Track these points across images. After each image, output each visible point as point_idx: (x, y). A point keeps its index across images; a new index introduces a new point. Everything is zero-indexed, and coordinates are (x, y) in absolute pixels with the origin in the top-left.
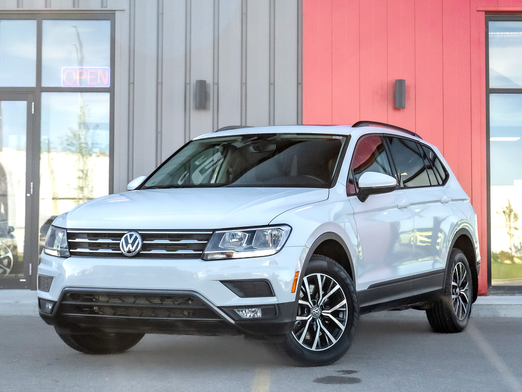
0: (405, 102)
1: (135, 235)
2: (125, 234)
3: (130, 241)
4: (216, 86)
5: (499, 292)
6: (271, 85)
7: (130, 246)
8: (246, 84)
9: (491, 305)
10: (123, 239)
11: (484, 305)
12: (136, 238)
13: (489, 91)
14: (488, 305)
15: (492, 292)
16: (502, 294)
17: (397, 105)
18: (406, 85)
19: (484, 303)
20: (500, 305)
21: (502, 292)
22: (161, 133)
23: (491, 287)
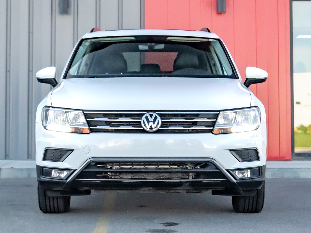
1: (155, 115)
2: (144, 114)
3: (151, 120)
5: (301, 157)
7: (151, 123)
9: (293, 168)
10: (144, 118)
11: (288, 168)
12: (156, 118)
14: (291, 168)
15: (295, 158)
16: (303, 160)
17: (220, 11)
20: (300, 168)
21: (303, 157)
22: (33, 33)
23: (294, 154)
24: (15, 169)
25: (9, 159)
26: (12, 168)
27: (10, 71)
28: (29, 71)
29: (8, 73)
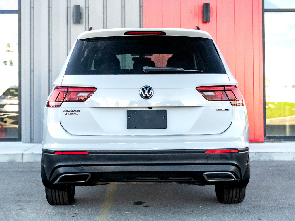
0: (210, 18)
4: (87, 9)
5: (271, 140)
6: (123, 8)
8: (106, 7)
13: (265, 10)
15: (267, 140)
17: (205, 20)
18: (210, 7)
19: (264, 151)
20: (274, 152)
21: (273, 140)
22: (52, 39)
23: (266, 137)
24: (34, 154)
25: (33, 142)
26: (33, 153)
27: (33, 71)
28: (49, 71)
29: (32, 72)
